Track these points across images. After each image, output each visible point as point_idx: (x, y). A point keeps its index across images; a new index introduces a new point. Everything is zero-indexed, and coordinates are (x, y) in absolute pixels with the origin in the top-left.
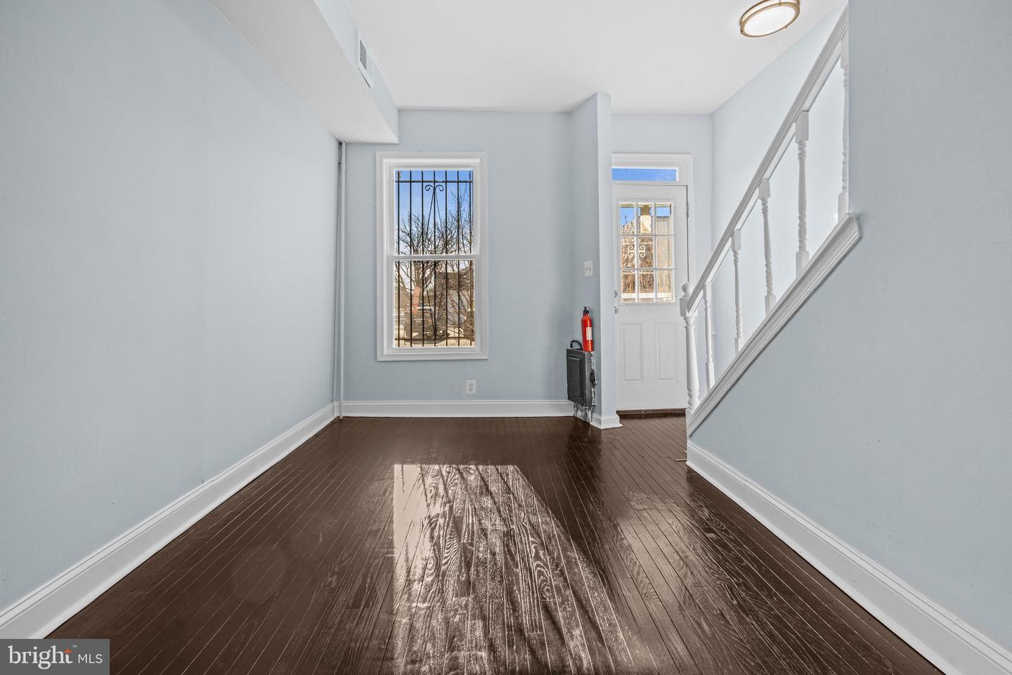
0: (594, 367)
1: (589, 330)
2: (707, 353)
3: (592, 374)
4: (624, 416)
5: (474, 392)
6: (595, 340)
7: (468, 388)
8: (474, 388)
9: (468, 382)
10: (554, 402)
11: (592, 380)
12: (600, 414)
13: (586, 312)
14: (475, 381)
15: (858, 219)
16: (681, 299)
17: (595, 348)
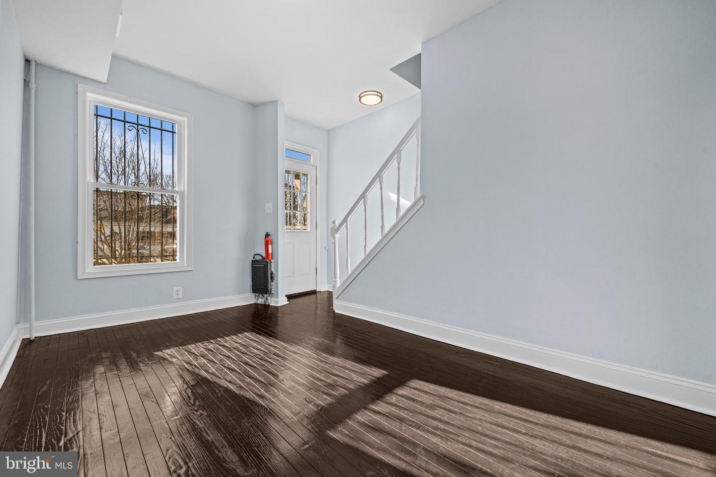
0: (273, 270)
1: (270, 246)
2: (347, 254)
3: (272, 273)
4: (290, 297)
5: (181, 296)
6: (274, 253)
7: (175, 294)
8: (181, 293)
9: (176, 289)
10: (242, 296)
11: (272, 278)
12: (277, 297)
13: (267, 235)
14: (181, 288)
15: (423, 197)
16: (331, 228)
17: (274, 258)
